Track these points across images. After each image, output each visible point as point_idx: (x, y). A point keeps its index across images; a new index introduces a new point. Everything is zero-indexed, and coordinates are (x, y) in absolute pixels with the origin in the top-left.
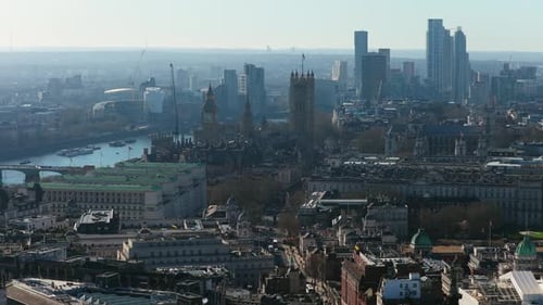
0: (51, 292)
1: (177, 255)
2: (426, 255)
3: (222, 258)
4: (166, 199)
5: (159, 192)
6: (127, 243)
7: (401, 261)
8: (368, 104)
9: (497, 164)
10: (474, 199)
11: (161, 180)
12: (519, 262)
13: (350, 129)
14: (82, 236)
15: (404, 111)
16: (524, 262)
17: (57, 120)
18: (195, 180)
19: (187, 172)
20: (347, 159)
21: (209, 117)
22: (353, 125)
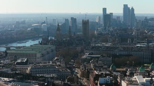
0: (3, 81)
1: (45, 71)
2: (114, 71)
3: (56, 72)
4: (43, 55)
5: (41, 53)
6: (29, 68)
7: (106, 73)
8: (105, 28)
9: (139, 45)
10: (131, 55)
11: (42, 50)
12: (140, 73)
13: (99, 36)
14: (17, 66)
15: (116, 31)
16: (141, 73)
17: (17, 33)
18: (52, 50)
19: (50, 48)
20: (97, 44)
21: (58, 32)
22: (100, 34)
